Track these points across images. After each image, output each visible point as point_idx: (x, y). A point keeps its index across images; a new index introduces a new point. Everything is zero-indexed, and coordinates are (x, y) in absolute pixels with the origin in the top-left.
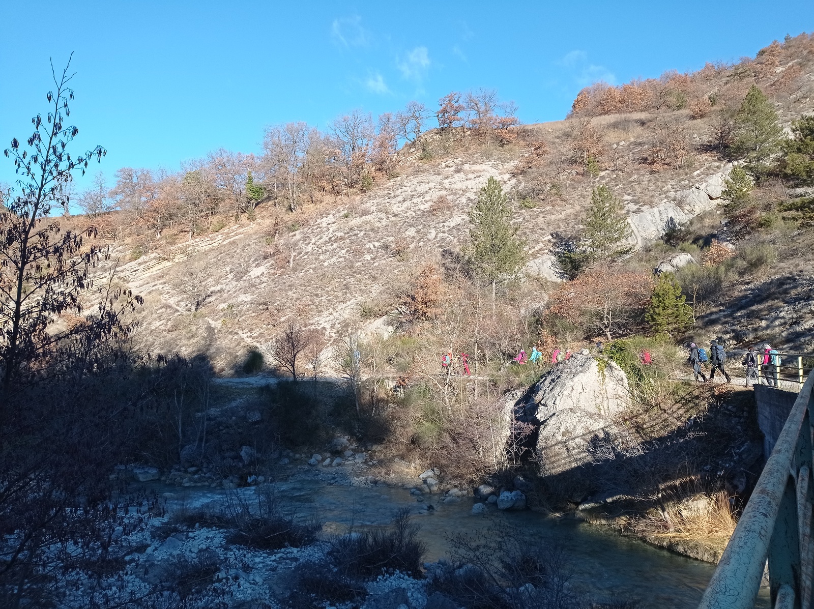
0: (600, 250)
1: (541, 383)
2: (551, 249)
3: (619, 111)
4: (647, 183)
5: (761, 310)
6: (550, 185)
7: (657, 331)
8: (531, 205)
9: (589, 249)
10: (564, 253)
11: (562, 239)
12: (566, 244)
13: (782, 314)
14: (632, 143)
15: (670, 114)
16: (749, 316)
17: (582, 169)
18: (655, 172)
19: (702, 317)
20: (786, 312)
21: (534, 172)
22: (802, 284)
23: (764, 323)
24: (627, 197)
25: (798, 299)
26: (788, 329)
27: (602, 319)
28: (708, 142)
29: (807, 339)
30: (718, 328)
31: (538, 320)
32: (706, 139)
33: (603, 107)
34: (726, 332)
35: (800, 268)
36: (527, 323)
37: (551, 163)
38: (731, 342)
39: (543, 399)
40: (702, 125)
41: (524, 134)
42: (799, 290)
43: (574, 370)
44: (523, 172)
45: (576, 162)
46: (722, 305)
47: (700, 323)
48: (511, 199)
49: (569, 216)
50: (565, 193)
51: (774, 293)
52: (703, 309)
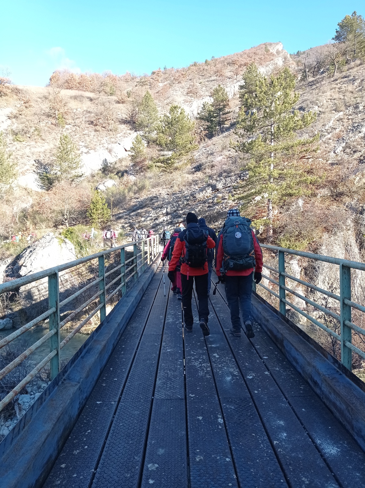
0: (65, 174)
1: (24, 253)
2: (35, 170)
3: (78, 89)
4: (93, 136)
5: (142, 212)
6: (34, 128)
7: (93, 222)
8: (21, 140)
9: (59, 172)
10: (43, 174)
11: (41, 164)
12: (44, 168)
13: (150, 215)
14: (85, 110)
15: (106, 97)
16: (136, 215)
17: (55, 121)
18: (97, 131)
19: (115, 215)
20: (153, 214)
21: (23, 118)
22: (160, 200)
23: (143, 219)
24: (81, 143)
25: (157, 208)
26: (153, 222)
27: (63, 215)
28: (125, 118)
29: (160, 227)
30: (122, 221)
31: (25, 215)
32: (124, 116)
33: (69, 84)
34: (126, 223)
35: (160, 192)
36: (18, 216)
37: (35, 114)
38: (128, 228)
39: (24, 263)
40: (123, 108)
41: (17, 91)
42: (159, 203)
43: (44, 245)
44: (15, 117)
45: (51, 116)
46: (125, 209)
47: (114, 218)
48: (7, 134)
49: (46, 150)
50: (44, 135)
51: (148, 204)
52: (116, 211)
